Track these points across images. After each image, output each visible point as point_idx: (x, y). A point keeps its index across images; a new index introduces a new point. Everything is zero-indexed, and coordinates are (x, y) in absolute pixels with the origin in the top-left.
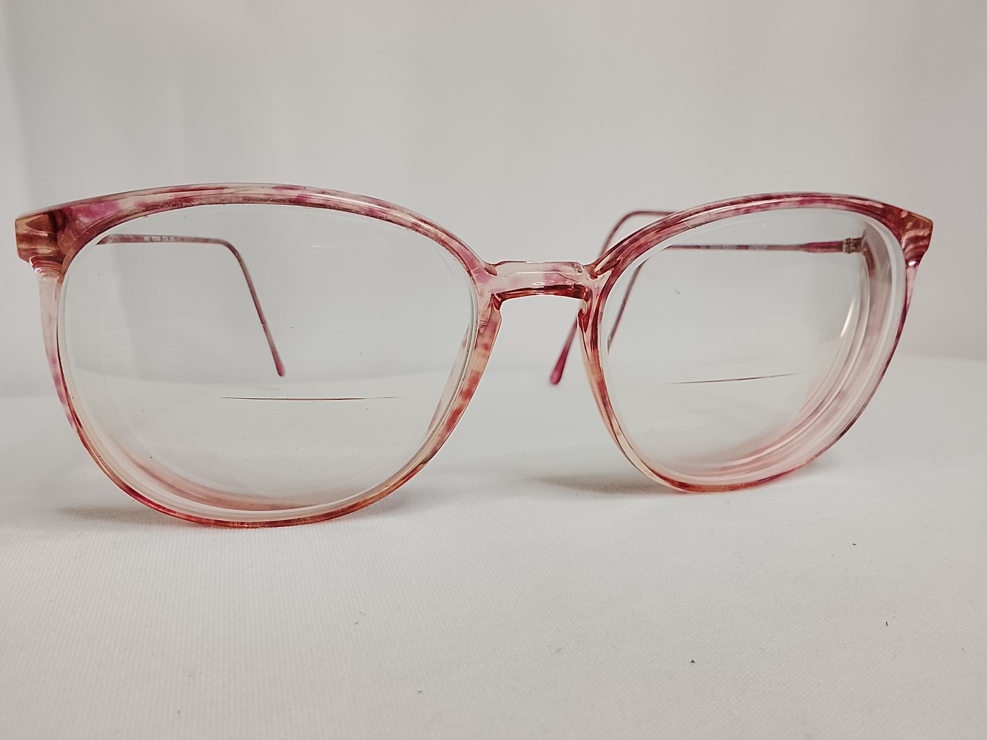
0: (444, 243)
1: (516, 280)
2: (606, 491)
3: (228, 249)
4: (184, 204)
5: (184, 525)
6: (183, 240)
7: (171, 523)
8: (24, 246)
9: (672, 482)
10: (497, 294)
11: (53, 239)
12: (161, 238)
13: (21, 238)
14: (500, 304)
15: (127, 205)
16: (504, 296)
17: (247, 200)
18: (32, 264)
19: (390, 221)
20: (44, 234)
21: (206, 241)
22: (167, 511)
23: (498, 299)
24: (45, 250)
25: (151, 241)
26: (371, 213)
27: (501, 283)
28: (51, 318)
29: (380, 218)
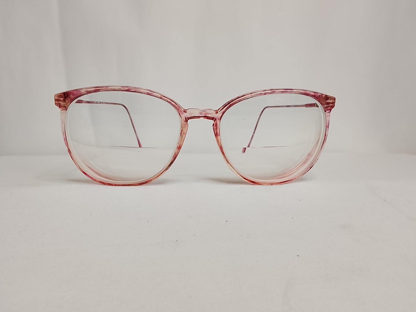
0: (169, 102)
1: (191, 114)
2: (229, 183)
3: (123, 107)
4: (97, 91)
5: (99, 184)
6: (107, 103)
7: (96, 184)
8: (57, 102)
9: (249, 181)
10: (187, 118)
11: (64, 101)
12: (100, 102)
13: (56, 100)
14: (187, 121)
15: (83, 91)
16: (189, 118)
17: (114, 90)
18: (58, 107)
19: (154, 96)
20: (62, 99)
21: (116, 104)
22: (95, 180)
23: (187, 119)
24: (62, 103)
25: (97, 103)
26: (148, 94)
27: (187, 115)
28: (63, 122)
29: (151, 95)
